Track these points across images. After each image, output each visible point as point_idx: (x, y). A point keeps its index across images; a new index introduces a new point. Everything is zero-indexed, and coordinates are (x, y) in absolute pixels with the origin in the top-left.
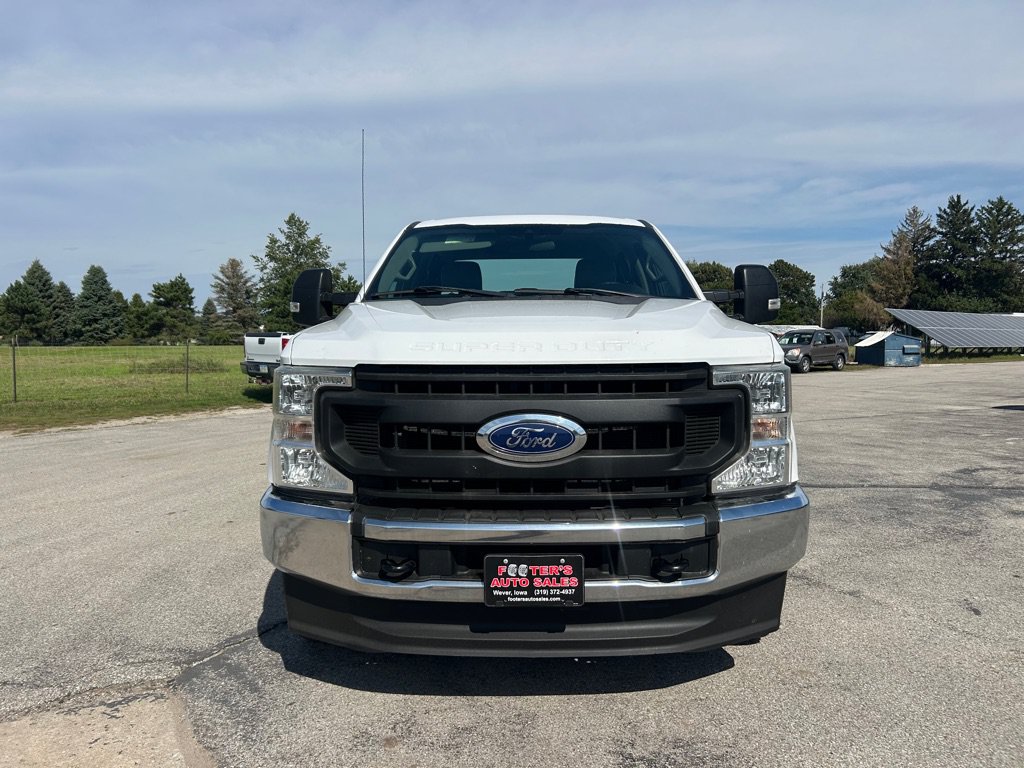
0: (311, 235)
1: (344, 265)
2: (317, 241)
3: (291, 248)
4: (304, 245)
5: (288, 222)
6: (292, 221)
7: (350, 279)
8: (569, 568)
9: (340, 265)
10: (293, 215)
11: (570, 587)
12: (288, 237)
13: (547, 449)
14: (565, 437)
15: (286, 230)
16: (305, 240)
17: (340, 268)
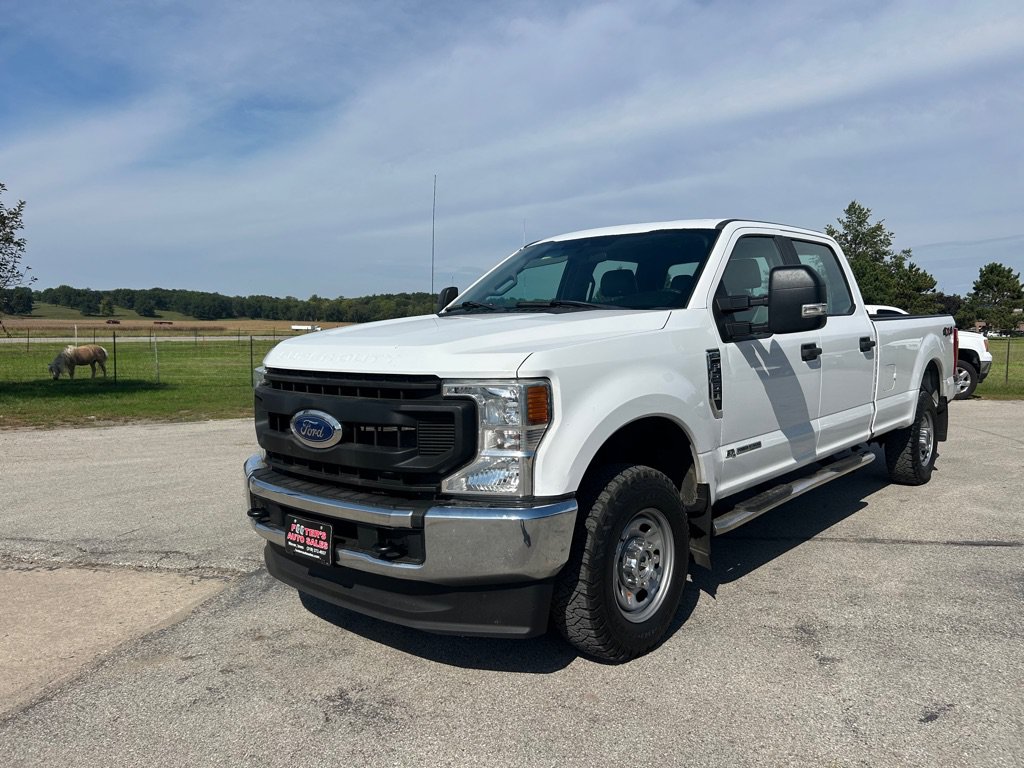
0: (872, 222)
1: (909, 251)
2: (879, 228)
3: (849, 238)
4: (863, 234)
5: (848, 211)
6: (852, 209)
7: (912, 266)
8: (324, 533)
9: (904, 252)
10: (853, 203)
11: (323, 550)
12: (846, 227)
13: (319, 438)
14: (328, 431)
15: (845, 220)
16: (865, 229)
17: (903, 255)
